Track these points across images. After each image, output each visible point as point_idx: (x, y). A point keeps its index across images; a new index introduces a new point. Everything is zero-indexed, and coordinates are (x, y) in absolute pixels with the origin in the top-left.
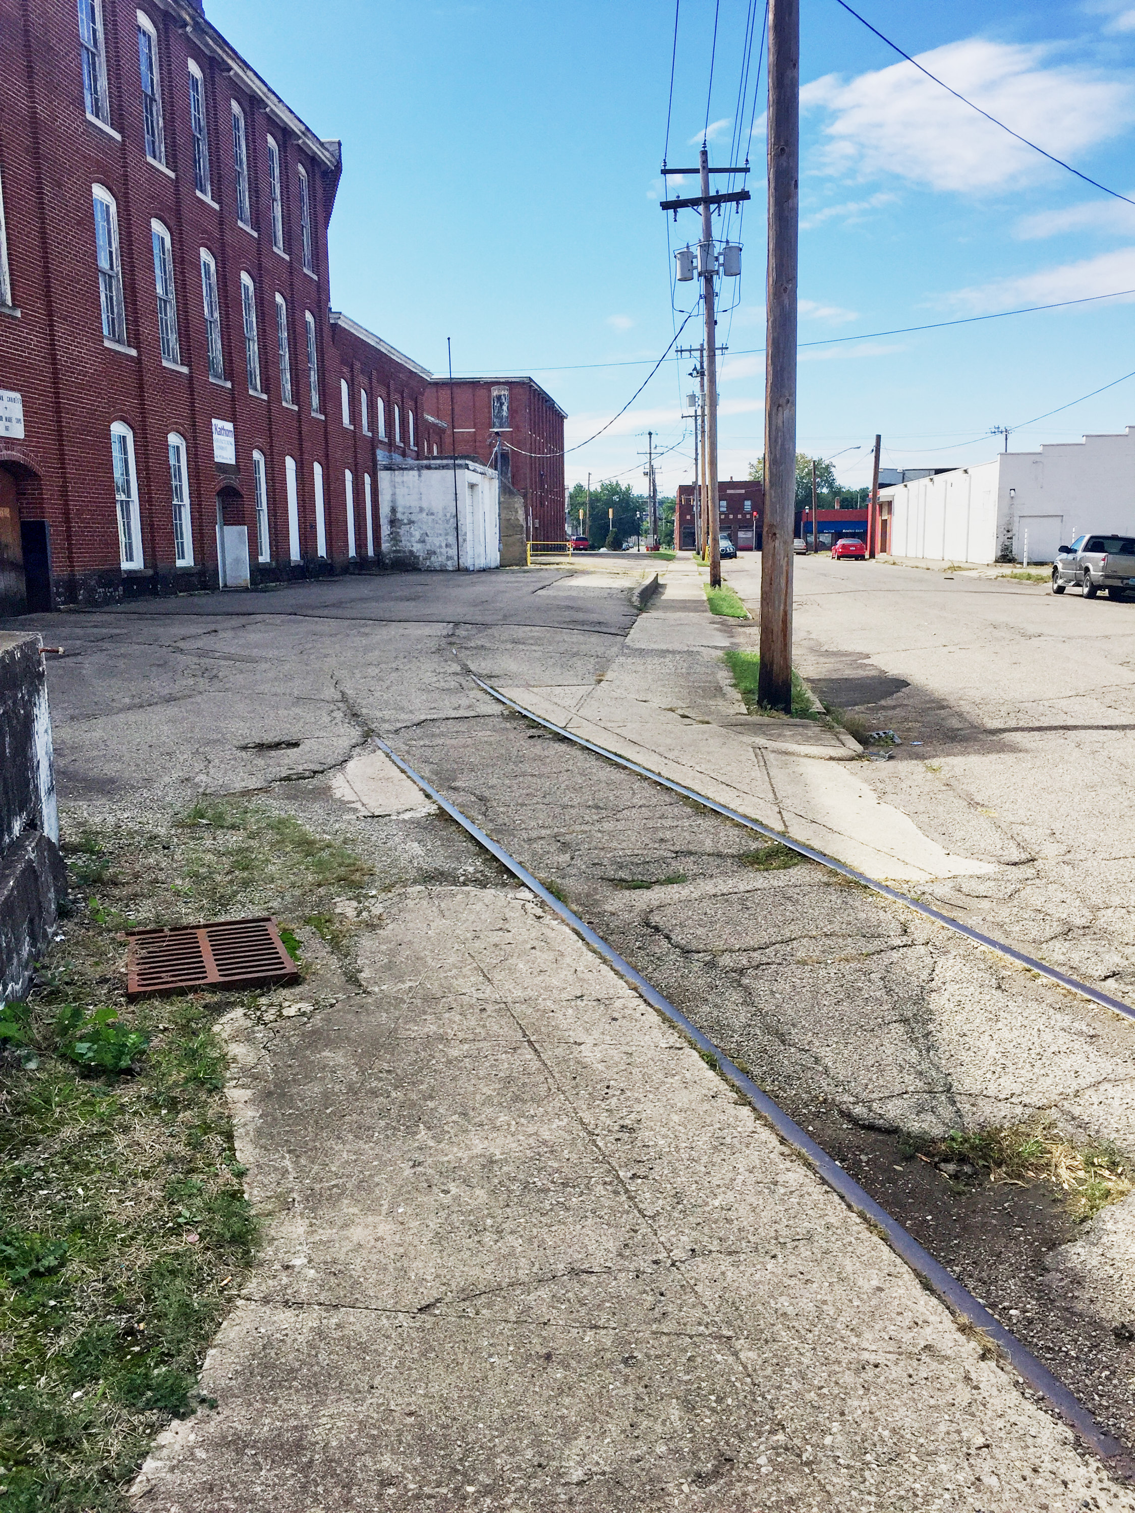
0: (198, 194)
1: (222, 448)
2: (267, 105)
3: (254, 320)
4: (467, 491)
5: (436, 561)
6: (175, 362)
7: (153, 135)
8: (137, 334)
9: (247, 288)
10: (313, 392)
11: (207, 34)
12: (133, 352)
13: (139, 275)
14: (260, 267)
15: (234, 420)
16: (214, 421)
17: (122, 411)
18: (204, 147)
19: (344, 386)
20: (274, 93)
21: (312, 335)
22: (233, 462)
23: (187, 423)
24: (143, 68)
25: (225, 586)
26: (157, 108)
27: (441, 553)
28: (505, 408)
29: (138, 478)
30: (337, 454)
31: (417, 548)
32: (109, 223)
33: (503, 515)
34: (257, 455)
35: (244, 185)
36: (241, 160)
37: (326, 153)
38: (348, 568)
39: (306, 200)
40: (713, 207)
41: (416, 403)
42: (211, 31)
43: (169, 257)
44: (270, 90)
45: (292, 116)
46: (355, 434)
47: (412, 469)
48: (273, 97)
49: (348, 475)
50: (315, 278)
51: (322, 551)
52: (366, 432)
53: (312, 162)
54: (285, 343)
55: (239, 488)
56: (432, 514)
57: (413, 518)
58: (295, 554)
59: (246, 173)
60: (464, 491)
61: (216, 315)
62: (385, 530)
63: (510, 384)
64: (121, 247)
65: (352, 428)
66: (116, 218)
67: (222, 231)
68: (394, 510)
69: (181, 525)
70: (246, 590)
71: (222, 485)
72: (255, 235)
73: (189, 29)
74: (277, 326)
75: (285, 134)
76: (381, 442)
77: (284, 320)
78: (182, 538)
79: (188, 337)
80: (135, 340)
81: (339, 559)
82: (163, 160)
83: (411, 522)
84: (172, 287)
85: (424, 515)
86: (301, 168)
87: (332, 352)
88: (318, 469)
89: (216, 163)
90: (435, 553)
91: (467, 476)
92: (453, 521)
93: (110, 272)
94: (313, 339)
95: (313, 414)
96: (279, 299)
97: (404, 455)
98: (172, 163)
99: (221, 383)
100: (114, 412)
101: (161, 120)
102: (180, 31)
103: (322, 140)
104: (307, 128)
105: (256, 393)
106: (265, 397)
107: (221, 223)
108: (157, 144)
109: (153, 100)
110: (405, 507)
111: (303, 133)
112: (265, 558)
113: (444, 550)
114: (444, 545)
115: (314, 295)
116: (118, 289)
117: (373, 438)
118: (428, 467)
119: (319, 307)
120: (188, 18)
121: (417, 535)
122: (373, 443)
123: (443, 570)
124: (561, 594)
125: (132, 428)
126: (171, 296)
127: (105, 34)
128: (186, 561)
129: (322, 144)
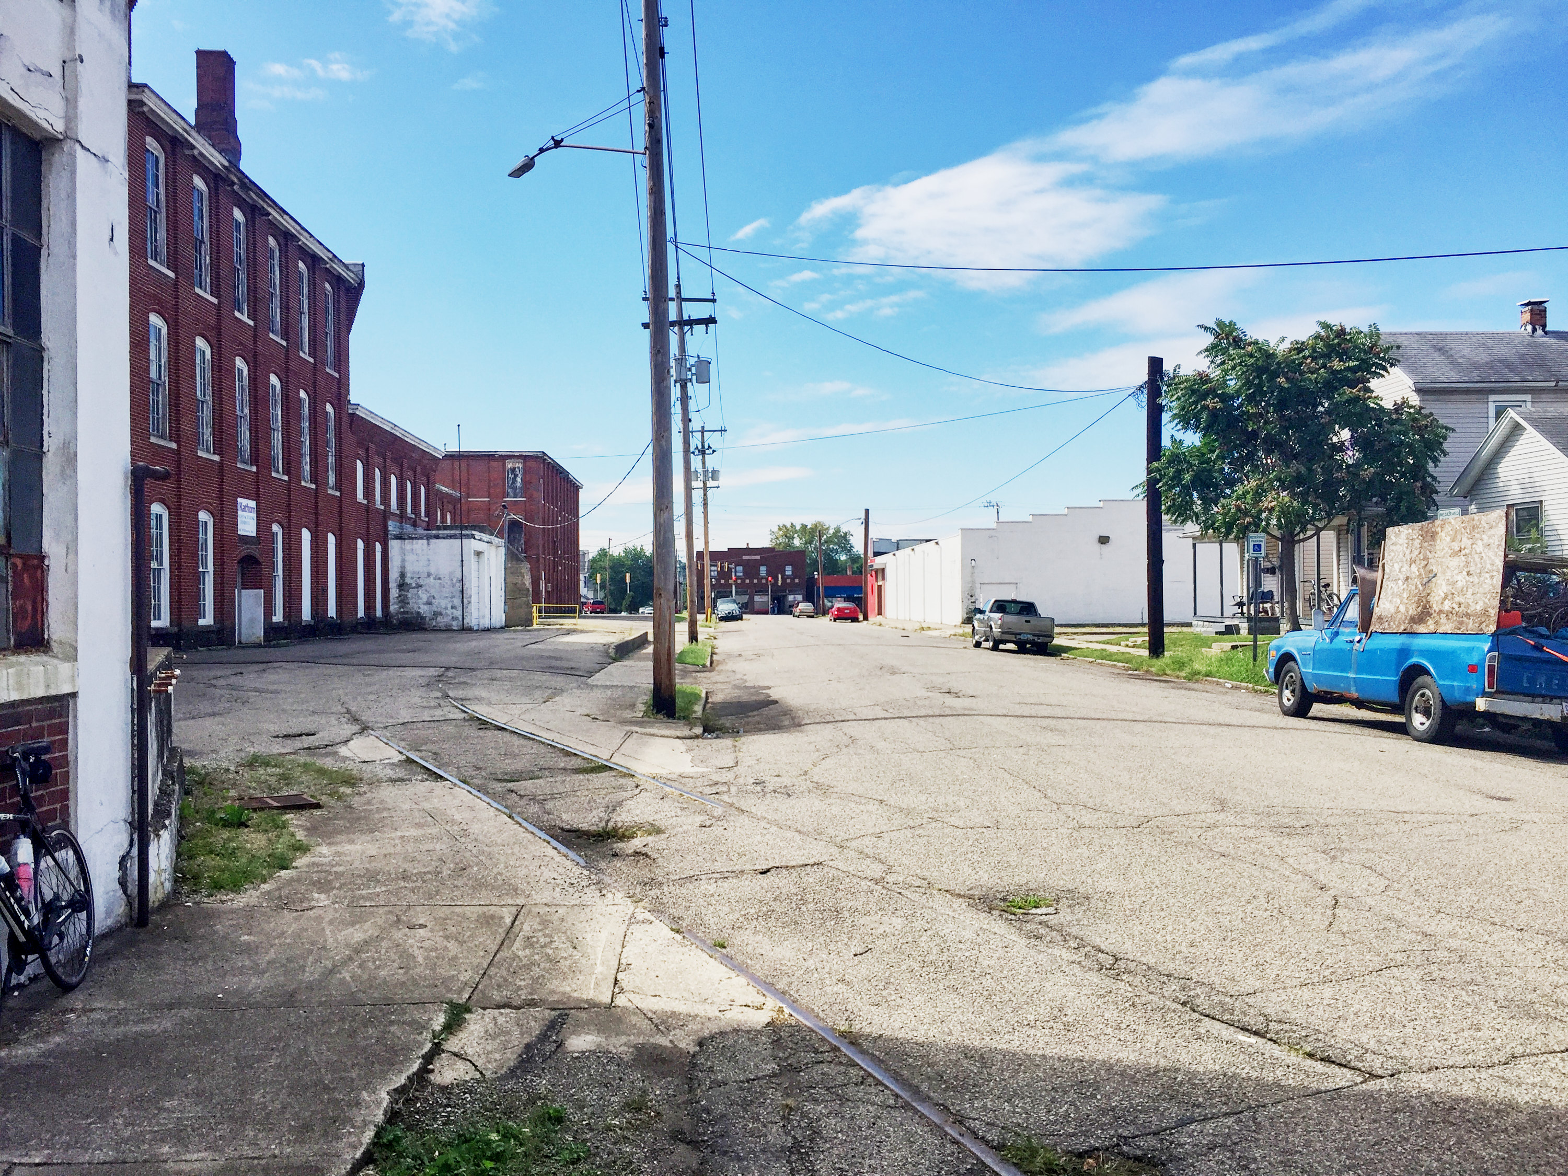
0: (237, 314)
1: (245, 523)
2: (300, 240)
3: (280, 413)
4: (473, 558)
5: (442, 621)
6: (208, 451)
7: (201, 270)
8: (178, 431)
9: (274, 387)
10: (330, 473)
11: (251, 190)
12: (174, 446)
13: (183, 385)
14: (287, 370)
15: (257, 498)
16: (239, 500)
17: (160, 493)
18: (243, 276)
19: (359, 466)
20: (306, 231)
21: (332, 423)
22: (254, 534)
23: (215, 503)
24: (196, 218)
25: (240, 642)
26: (206, 248)
27: (448, 615)
28: (519, 479)
29: (170, 549)
30: (351, 525)
31: (424, 610)
32: (160, 343)
33: (508, 580)
34: (276, 528)
35: (276, 302)
36: (275, 284)
37: (351, 274)
38: (355, 627)
39: (331, 311)
40: (686, 328)
41: (428, 478)
42: (252, 187)
43: (208, 366)
44: (303, 229)
45: (321, 247)
46: (367, 508)
47: (422, 538)
48: (305, 234)
49: (360, 544)
50: (337, 375)
51: (332, 612)
52: (379, 505)
53: (338, 280)
54: (307, 431)
55: (257, 555)
56: (440, 579)
57: (421, 582)
58: (306, 614)
59: (278, 293)
60: (470, 559)
61: (247, 411)
62: (394, 593)
63: (525, 458)
64: (169, 362)
65: (365, 502)
66: (166, 336)
67: (255, 342)
68: (403, 575)
69: (204, 589)
70: (259, 646)
71: (243, 554)
72: (284, 343)
73: (236, 187)
74: (299, 418)
75: (313, 260)
76: (394, 514)
77: (306, 411)
78: (204, 600)
79: (221, 432)
80: (176, 435)
81: (347, 619)
82: (208, 289)
83: (419, 586)
84: (209, 391)
85: (431, 578)
86: (327, 286)
87: (350, 439)
88: (331, 539)
89: (253, 290)
90: (441, 614)
91: (473, 545)
92: (459, 585)
93: (159, 382)
94: (332, 427)
95: (330, 491)
96: (303, 394)
97: (415, 525)
98: (215, 292)
99: (248, 468)
100: (154, 495)
101: (208, 258)
102: (229, 188)
103: (346, 262)
104: (334, 256)
105: (279, 475)
106: (286, 478)
107: (255, 337)
108: (203, 277)
109: (202, 242)
110: (414, 572)
111: (330, 259)
112: (278, 618)
113: (449, 611)
114: (449, 606)
115: (335, 389)
116: (164, 397)
117: (385, 511)
118: (437, 537)
119: (339, 399)
120: (236, 180)
121: (424, 598)
122: (386, 515)
123: (448, 629)
124: (550, 647)
125: (168, 508)
126: (207, 398)
127: (167, 196)
128: (207, 620)
129: (346, 266)
